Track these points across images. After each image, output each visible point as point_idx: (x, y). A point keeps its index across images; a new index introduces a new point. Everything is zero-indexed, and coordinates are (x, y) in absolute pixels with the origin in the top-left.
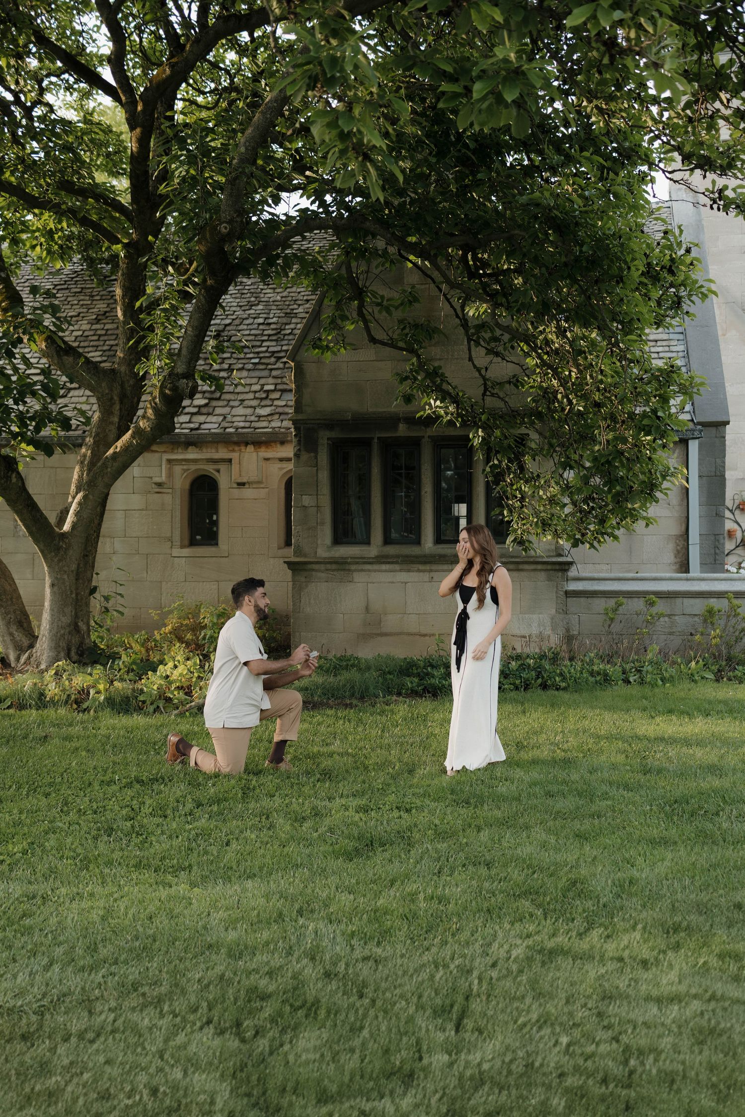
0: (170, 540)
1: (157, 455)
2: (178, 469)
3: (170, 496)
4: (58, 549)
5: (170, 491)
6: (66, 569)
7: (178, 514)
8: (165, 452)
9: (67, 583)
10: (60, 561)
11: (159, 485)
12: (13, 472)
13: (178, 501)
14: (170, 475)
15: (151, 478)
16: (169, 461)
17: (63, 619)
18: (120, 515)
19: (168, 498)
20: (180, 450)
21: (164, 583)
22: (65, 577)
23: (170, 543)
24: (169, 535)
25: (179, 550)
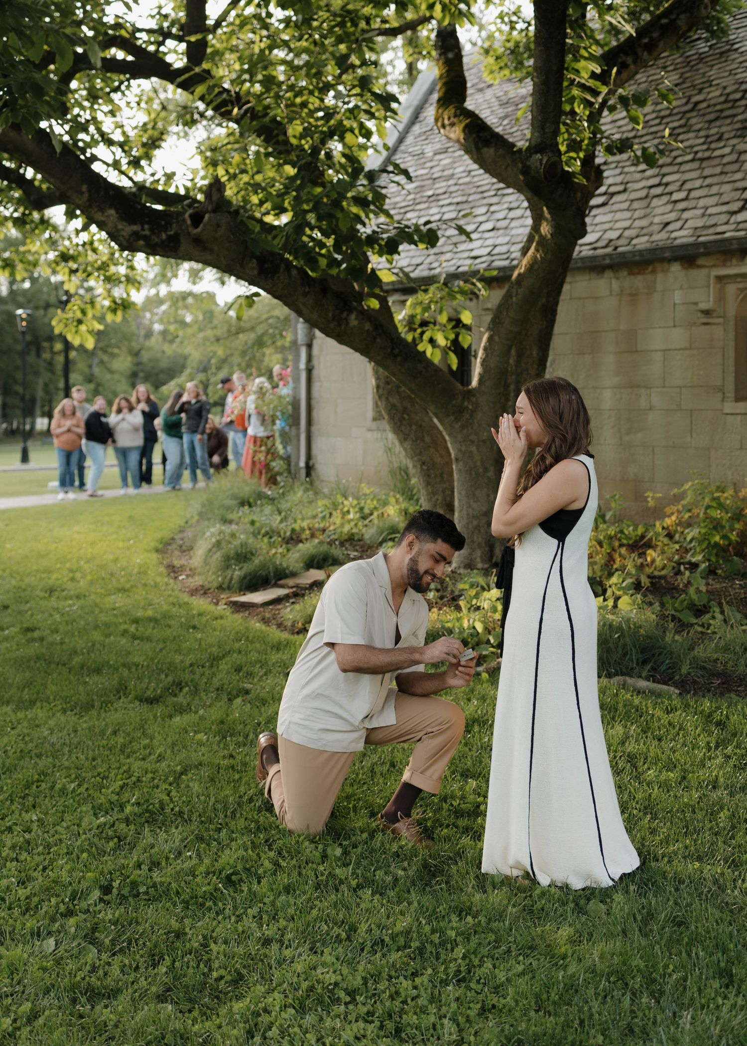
0: (721, 390)
1: (704, 271)
2: (731, 289)
3: (721, 328)
4: (460, 411)
5: (721, 320)
6: (473, 437)
7: (731, 353)
8: (714, 266)
9: (477, 458)
10: (463, 427)
11: (707, 313)
12: (350, 311)
13: (731, 335)
14: (721, 298)
15: (696, 304)
16: (719, 278)
17: (475, 506)
18: (658, 357)
19: (718, 331)
20: (734, 262)
21: (713, 452)
22: (474, 449)
23: (720, 395)
24: (719, 383)
25: (734, 404)
